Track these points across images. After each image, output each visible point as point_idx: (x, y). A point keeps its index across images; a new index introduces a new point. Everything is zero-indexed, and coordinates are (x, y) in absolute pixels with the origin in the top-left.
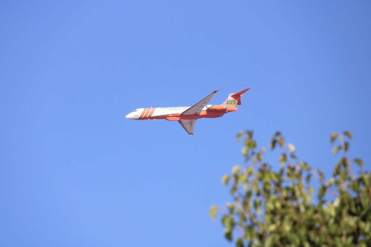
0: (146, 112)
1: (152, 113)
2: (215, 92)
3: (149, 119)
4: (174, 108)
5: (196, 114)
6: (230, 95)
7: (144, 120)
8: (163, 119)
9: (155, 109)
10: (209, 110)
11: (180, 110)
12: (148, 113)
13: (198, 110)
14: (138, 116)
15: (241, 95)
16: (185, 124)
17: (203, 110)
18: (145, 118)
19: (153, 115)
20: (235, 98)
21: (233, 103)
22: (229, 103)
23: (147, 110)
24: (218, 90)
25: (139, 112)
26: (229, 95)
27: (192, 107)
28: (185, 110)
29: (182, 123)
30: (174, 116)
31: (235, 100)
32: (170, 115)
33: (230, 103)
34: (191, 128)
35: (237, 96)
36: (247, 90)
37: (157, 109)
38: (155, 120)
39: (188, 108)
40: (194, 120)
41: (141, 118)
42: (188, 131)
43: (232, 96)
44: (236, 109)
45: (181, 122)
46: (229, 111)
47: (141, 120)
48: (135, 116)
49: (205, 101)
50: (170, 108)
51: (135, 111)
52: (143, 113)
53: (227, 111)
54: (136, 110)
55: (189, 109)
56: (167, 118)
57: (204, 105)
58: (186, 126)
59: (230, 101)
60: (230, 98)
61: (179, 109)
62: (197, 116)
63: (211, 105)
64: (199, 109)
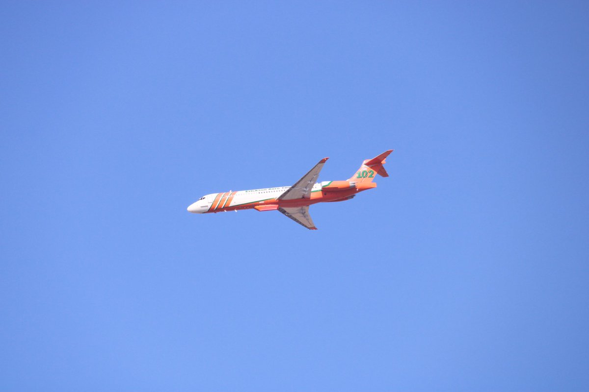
0: (219, 199)
1: (230, 200)
2: (323, 161)
3: (225, 211)
4: (268, 189)
5: (303, 197)
6: (365, 162)
7: (218, 213)
8: (248, 208)
9: (234, 194)
10: (325, 190)
11: (276, 193)
12: (222, 201)
13: (305, 191)
14: (207, 206)
15: (383, 162)
16: (293, 214)
17: (313, 190)
18: (219, 209)
19: (232, 204)
20: (371, 168)
21: (369, 174)
22: (361, 175)
23: (222, 195)
24: (327, 159)
25: (209, 200)
26: (362, 163)
27: (293, 187)
28: (284, 192)
29: (288, 213)
30: (267, 202)
31: (371, 170)
32: (260, 202)
33: (364, 175)
34: (308, 220)
35: (376, 164)
36: (388, 153)
37: (239, 193)
38: (236, 211)
39: (288, 189)
40: (305, 207)
41: (211, 210)
42: (304, 223)
43: (367, 164)
44: (374, 185)
45: (285, 212)
46: (361, 190)
47: (214, 213)
48: (202, 207)
49: (311, 176)
50: (261, 190)
51: (201, 199)
52: (216, 201)
53: (357, 189)
54: (204, 197)
55: (288, 191)
56: (257, 207)
57: (312, 182)
58: (296, 216)
59: (364, 172)
60: (364, 168)
61: (275, 190)
62: (306, 201)
63: (329, 182)
64: (305, 189)
